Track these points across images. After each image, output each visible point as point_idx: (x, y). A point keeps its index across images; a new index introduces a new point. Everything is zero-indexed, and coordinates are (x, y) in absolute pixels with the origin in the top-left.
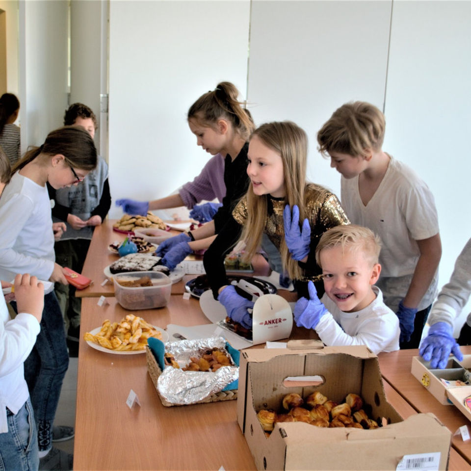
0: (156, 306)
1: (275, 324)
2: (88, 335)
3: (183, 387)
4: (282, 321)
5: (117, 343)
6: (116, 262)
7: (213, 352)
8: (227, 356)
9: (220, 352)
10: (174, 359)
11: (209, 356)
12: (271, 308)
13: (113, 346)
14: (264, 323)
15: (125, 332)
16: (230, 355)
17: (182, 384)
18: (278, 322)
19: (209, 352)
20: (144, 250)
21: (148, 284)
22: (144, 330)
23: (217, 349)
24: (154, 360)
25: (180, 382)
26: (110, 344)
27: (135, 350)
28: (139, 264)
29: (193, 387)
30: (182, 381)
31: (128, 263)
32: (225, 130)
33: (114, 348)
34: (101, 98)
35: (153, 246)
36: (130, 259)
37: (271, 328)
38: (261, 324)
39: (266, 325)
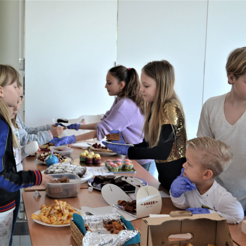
0: (70, 196)
1: (151, 205)
2: (34, 215)
3: (99, 244)
4: (155, 203)
5: (54, 220)
6: (48, 169)
7: (113, 222)
8: (122, 224)
9: (117, 222)
10: (88, 228)
11: (111, 225)
12: (148, 195)
13: (51, 222)
14: (144, 204)
15: (58, 212)
16: (124, 224)
17: (98, 242)
18: (152, 203)
19: (110, 222)
20: (61, 161)
21: (65, 181)
22: (70, 211)
23: (115, 220)
24: (77, 228)
25: (96, 241)
26: (49, 220)
27: (65, 224)
28: (63, 169)
29: (105, 244)
30: (98, 240)
31: (56, 169)
33: (52, 223)
34: (20, 61)
35: (66, 158)
36: (57, 166)
37: (148, 207)
38: (142, 205)
39: (145, 205)
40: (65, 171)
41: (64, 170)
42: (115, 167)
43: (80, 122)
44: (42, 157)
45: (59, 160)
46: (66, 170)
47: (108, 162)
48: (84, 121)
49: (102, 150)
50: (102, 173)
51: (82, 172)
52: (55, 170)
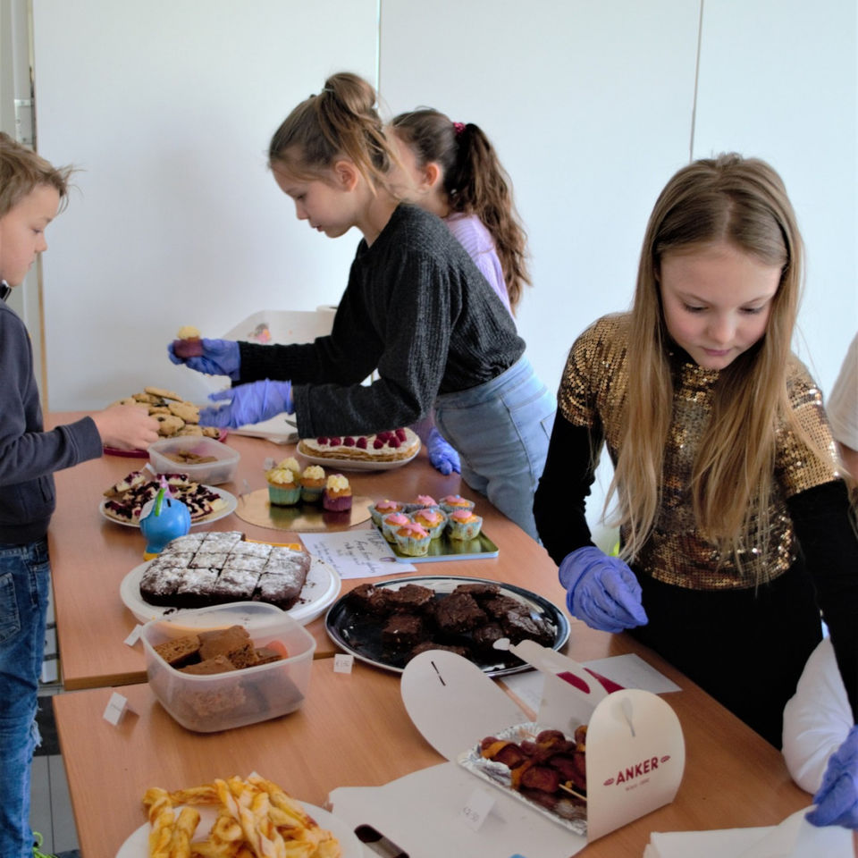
0: (274, 714)
1: (644, 776)
4: (659, 764)
12: (631, 733)
14: (616, 778)
18: (650, 768)
20: (200, 512)
28: (220, 571)
31: (190, 571)
32: (353, 181)
34: (16, 110)
35: (217, 497)
36: (190, 555)
37: (632, 787)
38: (609, 783)
39: (621, 783)
40: (226, 580)
41: (222, 576)
42: (419, 537)
43: (249, 336)
44: (123, 493)
45: (190, 509)
46: (231, 574)
47: (385, 511)
48: (265, 331)
49: (347, 452)
50: (369, 565)
51: (297, 578)
52: (186, 578)
